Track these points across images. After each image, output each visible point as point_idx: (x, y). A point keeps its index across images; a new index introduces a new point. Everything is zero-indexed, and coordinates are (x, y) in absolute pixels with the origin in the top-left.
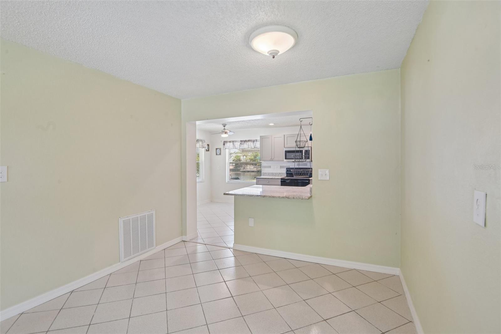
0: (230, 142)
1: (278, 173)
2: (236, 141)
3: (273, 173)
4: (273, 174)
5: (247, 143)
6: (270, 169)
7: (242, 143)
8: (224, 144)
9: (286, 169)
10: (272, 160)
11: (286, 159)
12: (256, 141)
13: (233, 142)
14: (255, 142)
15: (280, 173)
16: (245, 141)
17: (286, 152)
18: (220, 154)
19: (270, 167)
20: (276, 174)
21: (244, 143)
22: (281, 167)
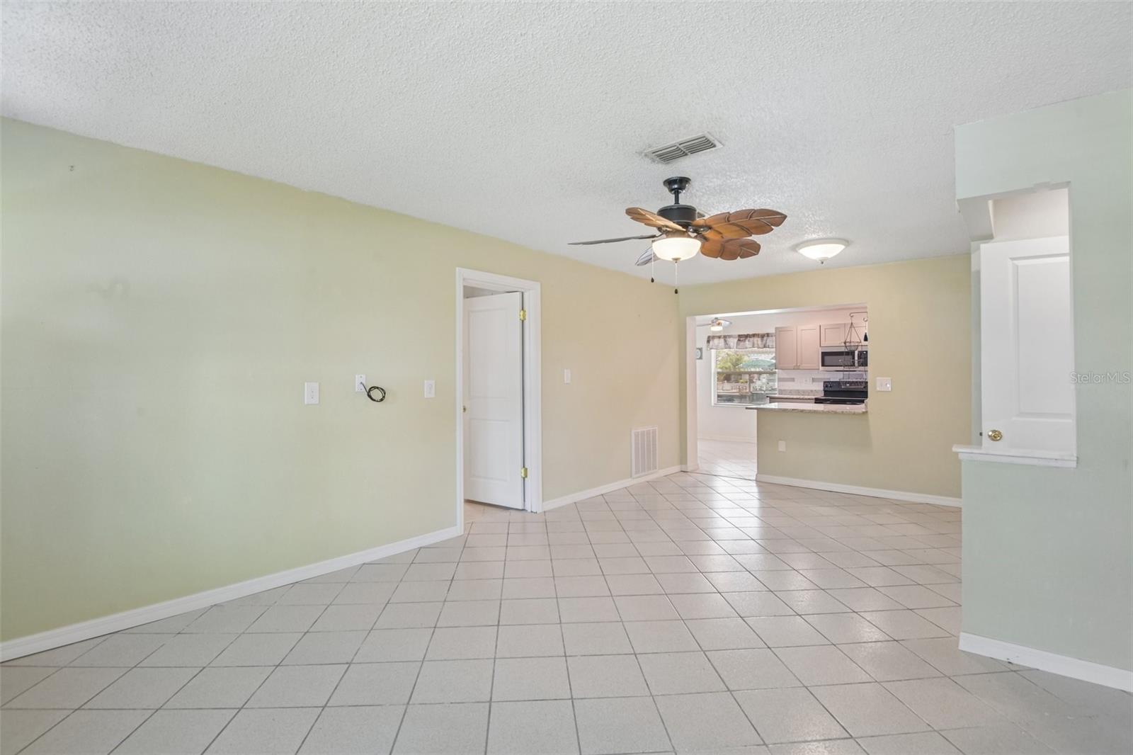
0: (719, 337)
1: (807, 391)
2: (730, 336)
3: (798, 390)
4: (798, 392)
5: (751, 340)
6: (793, 383)
8: (708, 342)
9: (822, 384)
10: (797, 368)
11: (823, 365)
12: (766, 335)
13: (725, 337)
14: (765, 338)
15: (812, 391)
16: (747, 336)
17: (824, 354)
18: (701, 358)
19: (793, 380)
20: (804, 391)
21: (744, 339)
22: (814, 380)
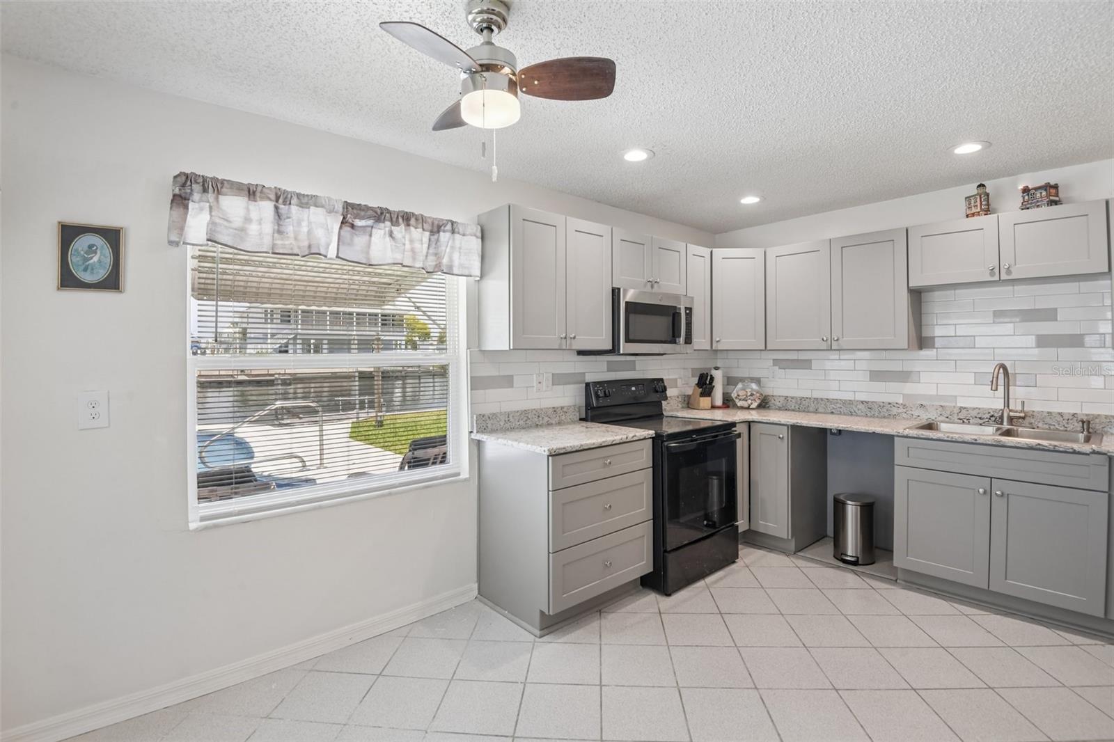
0: (251, 192)
2: (306, 201)
5: (399, 231)
6: (510, 389)
7: (358, 223)
8: (180, 200)
12: (449, 227)
13: (281, 198)
14: (444, 236)
16: (380, 215)
18: (112, 282)
19: (508, 381)
21: (370, 222)
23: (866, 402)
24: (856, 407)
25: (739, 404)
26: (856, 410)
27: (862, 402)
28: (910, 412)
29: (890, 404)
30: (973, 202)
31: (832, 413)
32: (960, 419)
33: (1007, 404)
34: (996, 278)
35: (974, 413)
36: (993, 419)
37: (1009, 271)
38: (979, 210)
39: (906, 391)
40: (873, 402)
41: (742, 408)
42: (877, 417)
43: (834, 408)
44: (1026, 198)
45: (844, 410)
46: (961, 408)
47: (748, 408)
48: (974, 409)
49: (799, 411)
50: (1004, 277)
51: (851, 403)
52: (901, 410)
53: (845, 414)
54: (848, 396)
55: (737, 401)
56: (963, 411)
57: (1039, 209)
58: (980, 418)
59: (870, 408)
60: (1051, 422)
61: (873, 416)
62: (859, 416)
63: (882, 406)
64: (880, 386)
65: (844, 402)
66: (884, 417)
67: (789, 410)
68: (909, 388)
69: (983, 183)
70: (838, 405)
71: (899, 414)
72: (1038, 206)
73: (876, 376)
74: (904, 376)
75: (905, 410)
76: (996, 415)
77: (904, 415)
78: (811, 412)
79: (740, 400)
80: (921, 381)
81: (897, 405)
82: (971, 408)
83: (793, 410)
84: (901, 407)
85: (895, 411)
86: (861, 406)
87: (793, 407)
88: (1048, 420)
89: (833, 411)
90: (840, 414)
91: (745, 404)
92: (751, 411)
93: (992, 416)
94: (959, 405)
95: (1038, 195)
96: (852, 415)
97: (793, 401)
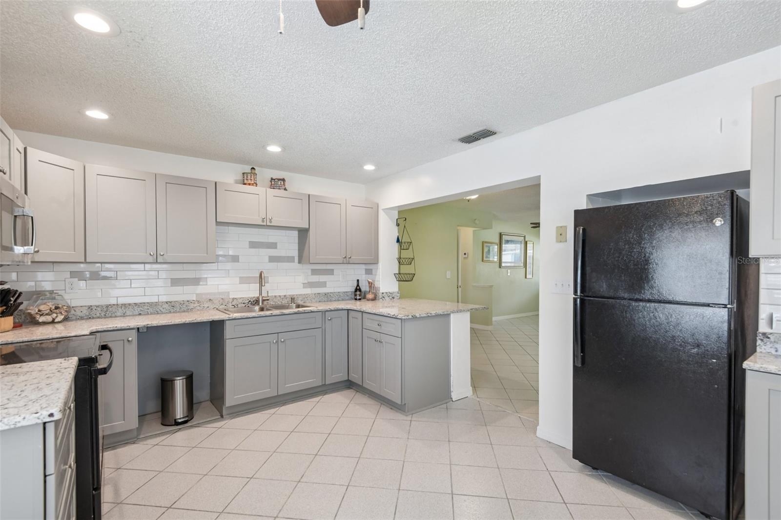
23: (169, 302)
24: (162, 306)
25: (41, 319)
26: (161, 309)
27: (167, 303)
28: (203, 305)
29: (188, 301)
30: (249, 176)
31: (140, 314)
32: (233, 305)
33: (261, 293)
34: (265, 224)
35: (240, 301)
36: (250, 303)
37: (271, 222)
38: (253, 182)
39: (198, 292)
40: (175, 302)
41: (45, 323)
42: (179, 312)
43: (141, 310)
44: (273, 183)
45: (151, 310)
46: (233, 299)
47: (53, 322)
48: (241, 298)
49: (105, 318)
50: (268, 224)
51: (156, 304)
52: (196, 304)
53: (151, 314)
54: (154, 299)
55: (38, 316)
56: (235, 300)
57: (280, 190)
58: (244, 303)
59: (173, 307)
60: (276, 301)
61: (175, 312)
62: (164, 313)
63: (182, 303)
64: (178, 289)
65: (151, 304)
66: (184, 311)
67: (93, 318)
68: (200, 289)
69: (254, 167)
70: (146, 307)
71: (195, 308)
72: (279, 189)
73: (175, 282)
74: (196, 281)
75: (199, 305)
76: (252, 300)
77: (198, 308)
78: (118, 317)
79: (41, 315)
80: (208, 284)
81: (194, 302)
82: (238, 298)
83: (99, 318)
84: (196, 302)
85: (192, 306)
86: (166, 306)
87: (98, 315)
88: (275, 300)
89: (141, 312)
90: (148, 314)
91: (49, 319)
92: (57, 326)
93: (250, 301)
94: (231, 297)
95: (279, 183)
96: (158, 313)
97: (99, 309)
